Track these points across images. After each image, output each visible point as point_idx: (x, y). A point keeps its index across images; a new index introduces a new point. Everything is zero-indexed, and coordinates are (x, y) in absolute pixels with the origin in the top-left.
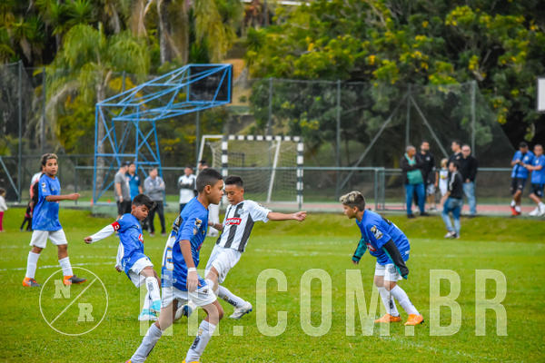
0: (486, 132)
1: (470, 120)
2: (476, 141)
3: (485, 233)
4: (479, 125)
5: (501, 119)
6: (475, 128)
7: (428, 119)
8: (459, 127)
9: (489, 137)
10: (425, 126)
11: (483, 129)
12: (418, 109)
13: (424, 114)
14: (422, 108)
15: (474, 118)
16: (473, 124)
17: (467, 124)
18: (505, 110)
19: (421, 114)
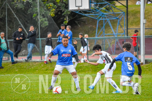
0: (45, 20)
1: (37, 15)
2: (40, 25)
3: (46, 70)
4: (41, 17)
5: (52, 14)
6: (40, 19)
7: (16, 15)
8: (32, 18)
9: (47, 23)
10: (15, 18)
11: (44, 19)
12: (11, 9)
13: (14, 12)
14: (13, 9)
15: (39, 14)
16: (39, 17)
17: (36, 17)
18: (54, 10)
19: (13, 12)
